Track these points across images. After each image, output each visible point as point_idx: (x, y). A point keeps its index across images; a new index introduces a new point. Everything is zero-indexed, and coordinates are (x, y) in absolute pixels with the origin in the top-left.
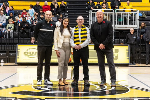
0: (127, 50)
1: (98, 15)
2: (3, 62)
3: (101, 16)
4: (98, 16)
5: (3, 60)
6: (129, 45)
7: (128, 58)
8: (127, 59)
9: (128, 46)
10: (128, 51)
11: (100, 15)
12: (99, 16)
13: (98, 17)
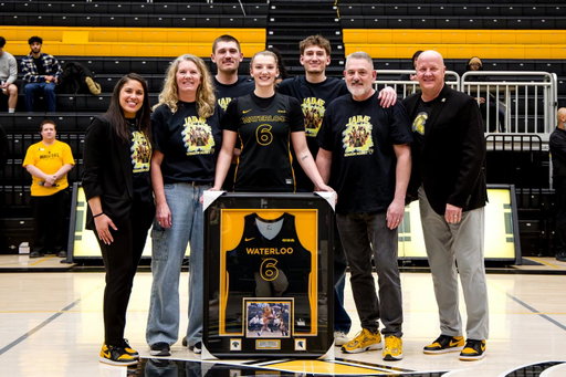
0: (505, 206)
1: (424, 69)
2: (27, 250)
3: (436, 73)
4: (421, 74)
5: (26, 244)
6: (513, 186)
7: (511, 236)
8: (508, 240)
9: (509, 189)
10: (509, 211)
11: (433, 69)
12: (428, 73)
13: (425, 79)
